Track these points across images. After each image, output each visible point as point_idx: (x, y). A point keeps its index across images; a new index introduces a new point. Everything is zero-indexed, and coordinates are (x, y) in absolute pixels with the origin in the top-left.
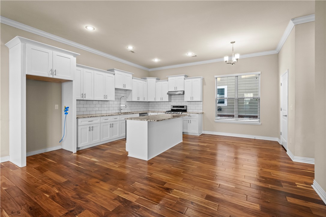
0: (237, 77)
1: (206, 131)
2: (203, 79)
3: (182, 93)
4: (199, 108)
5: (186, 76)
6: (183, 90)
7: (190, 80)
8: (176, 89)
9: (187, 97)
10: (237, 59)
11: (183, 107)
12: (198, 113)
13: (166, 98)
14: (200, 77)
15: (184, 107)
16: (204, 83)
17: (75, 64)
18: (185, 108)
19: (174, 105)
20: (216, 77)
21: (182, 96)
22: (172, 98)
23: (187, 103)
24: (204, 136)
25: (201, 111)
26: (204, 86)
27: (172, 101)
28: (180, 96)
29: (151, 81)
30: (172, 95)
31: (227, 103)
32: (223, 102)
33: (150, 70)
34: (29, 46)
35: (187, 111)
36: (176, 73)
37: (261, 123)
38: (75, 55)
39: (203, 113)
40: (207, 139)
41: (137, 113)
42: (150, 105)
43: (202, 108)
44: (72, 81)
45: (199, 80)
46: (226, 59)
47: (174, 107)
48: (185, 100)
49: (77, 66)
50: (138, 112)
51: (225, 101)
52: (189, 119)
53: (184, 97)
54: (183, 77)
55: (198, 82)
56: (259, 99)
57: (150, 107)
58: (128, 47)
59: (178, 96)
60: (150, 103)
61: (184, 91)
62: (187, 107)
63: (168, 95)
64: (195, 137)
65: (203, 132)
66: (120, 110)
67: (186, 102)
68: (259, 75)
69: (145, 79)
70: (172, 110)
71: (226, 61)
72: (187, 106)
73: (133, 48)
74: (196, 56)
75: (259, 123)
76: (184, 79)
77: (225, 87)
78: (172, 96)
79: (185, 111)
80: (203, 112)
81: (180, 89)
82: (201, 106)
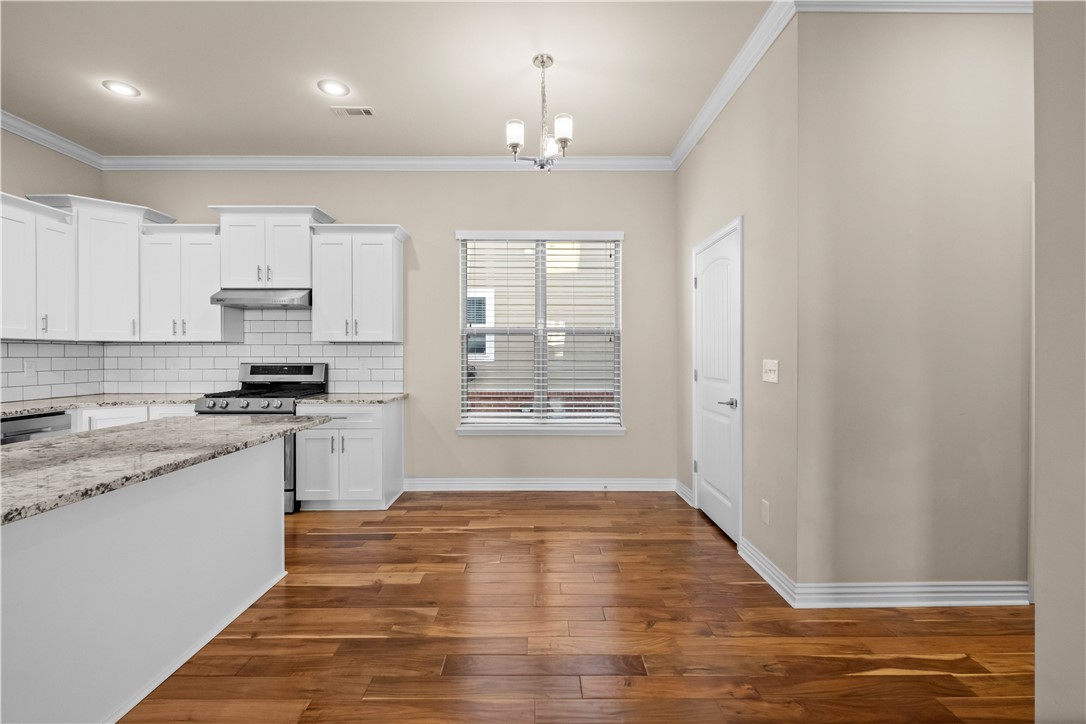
0: (544, 245)
1: (418, 481)
2: (406, 243)
3: (297, 297)
4: (387, 376)
5: (320, 216)
6: (308, 286)
7: (344, 238)
8: (263, 275)
9: (326, 323)
10: (564, 142)
11: (308, 370)
12: (379, 402)
13: (209, 323)
14: (392, 230)
15: (311, 373)
16: (408, 259)
18: (316, 377)
19: (258, 361)
20: (461, 235)
21: (303, 315)
22: (247, 326)
23: (331, 350)
24: (409, 509)
25: (399, 389)
26: (412, 274)
27: (248, 339)
28: (292, 315)
30: (249, 309)
31: (493, 350)
32: (481, 349)
35: (331, 388)
37: (624, 429)
39: (406, 397)
40: (427, 530)
42: (109, 362)
43: (399, 375)
45: (388, 242)
46: (515, 133)
47: (255, 370)
48: (316, 337)
51: (487, 344)
52: (335, 434)
53: (309, 320)
54: (306, 220)
55: (381, 249)
56: (619, 338)
57: (109, 375)
59: (281, 314)
60: (110, 351)
61: (311, 290)
62: (331, 372)
63: (218, 308)
64: (366, 523)
65: (410, 486)
67: (323, 344)
68: (617, 246)
69: (63, 204)
70: (250, 390)
71: (515, 146)
72: (327, 366)
74: (368, 112)
75: (618, 428)
76: (312, 228)
77: (488, 295)
78: (248, 315)
79: (320, 390)
80: (410, 391)
81: (289, 277)
82: (399, 363)
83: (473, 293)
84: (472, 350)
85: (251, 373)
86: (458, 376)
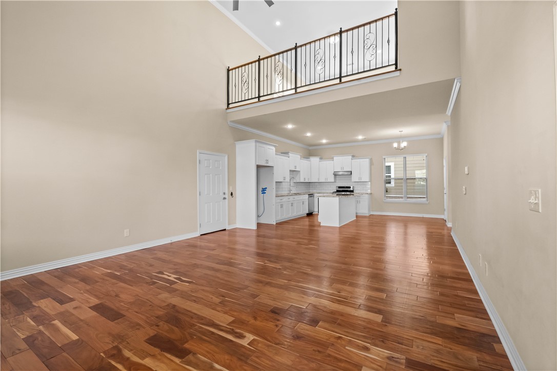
0: (406, 158)
1: (374, 213)
2: (371, 160)
4: (367, 189)
5: (353, 156)
7: (358, 160)
8: (342, 169)
9: (355, 178)
11: (350, 187)
12: (366, 194)
13: (332, 179)
14: (368, 158)
16: (371, 163)
17: (275, 153)
18: (351, 189)
20: (384, 157)
22: (337, 179)
23: (354, 183)
24: (372, 217)
25: (370, 192)
26: (372, 166)
27: (337, 181)
28: (347, 176)
29: (315, 160)
30: (339, 175)
31: (393, 183)
32: (390, 183)
33: (310, 148)
34: (258, 144)
35: (354, 192)
36: (343, 153)
37: (428, 202)
38: (275, 146)
39: (371, 194)
42: (311, 186)
43: (370, 188)
44: (273, 167)
45: (367, 160)
47: (339, 187)
48: (353, 181)
49: (276, 154)
51: (392, 181)
52: (358, 200)
53: (351, 177)
54: (350, 157)
55: (365, 162)
57: (315, 189)
59: (344, 176)
60: (311, 184)
65: (372, 213)
66: (290, 190)
68: (426, 157)
70: (338, 191)
71: (395, 147)
72: (354, 187)
75: (426, 202)
76: (352, 159)
77: (392, 165)
79: (352, 192)
80: (372, 192)
81: (347, 169)
82: (370, 186)
83: (387, 164)
84: (387, 183)
86: (383, 190)
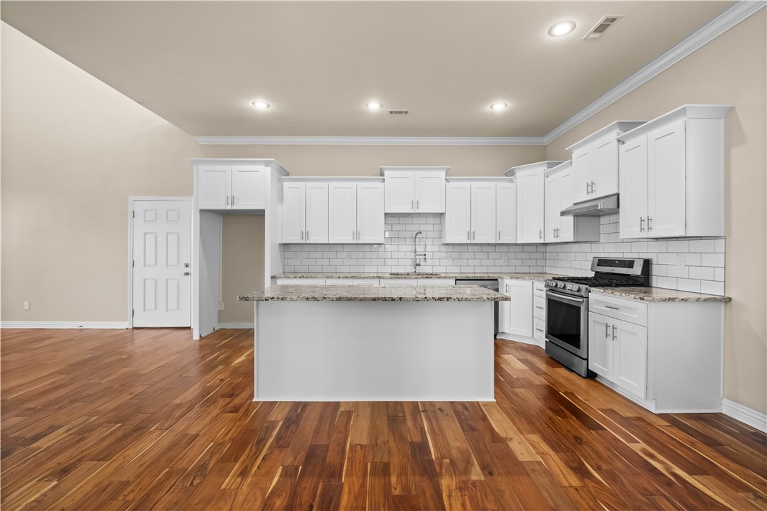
2: (729, 115)
3: (611, 204)
6: (615, 191)
11: (630, 264)
15: (634, 267)
16: (731, 136)
18: (637, 270)
19: (603, 255)
29: (531, 174)
41: (450, 278)
48: (622, 235)
50: (451, 275)
52: (611, 321)
53: (621, 221)
54: (615, 134)
58: (367, 105)
61: (618, 195)
62: (653, 267)
63: (570, 217)
66: (416, 265)
73: (382, 106)
78: (602, 220)
85: (598, 265)
